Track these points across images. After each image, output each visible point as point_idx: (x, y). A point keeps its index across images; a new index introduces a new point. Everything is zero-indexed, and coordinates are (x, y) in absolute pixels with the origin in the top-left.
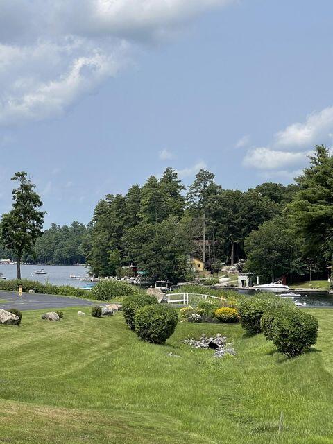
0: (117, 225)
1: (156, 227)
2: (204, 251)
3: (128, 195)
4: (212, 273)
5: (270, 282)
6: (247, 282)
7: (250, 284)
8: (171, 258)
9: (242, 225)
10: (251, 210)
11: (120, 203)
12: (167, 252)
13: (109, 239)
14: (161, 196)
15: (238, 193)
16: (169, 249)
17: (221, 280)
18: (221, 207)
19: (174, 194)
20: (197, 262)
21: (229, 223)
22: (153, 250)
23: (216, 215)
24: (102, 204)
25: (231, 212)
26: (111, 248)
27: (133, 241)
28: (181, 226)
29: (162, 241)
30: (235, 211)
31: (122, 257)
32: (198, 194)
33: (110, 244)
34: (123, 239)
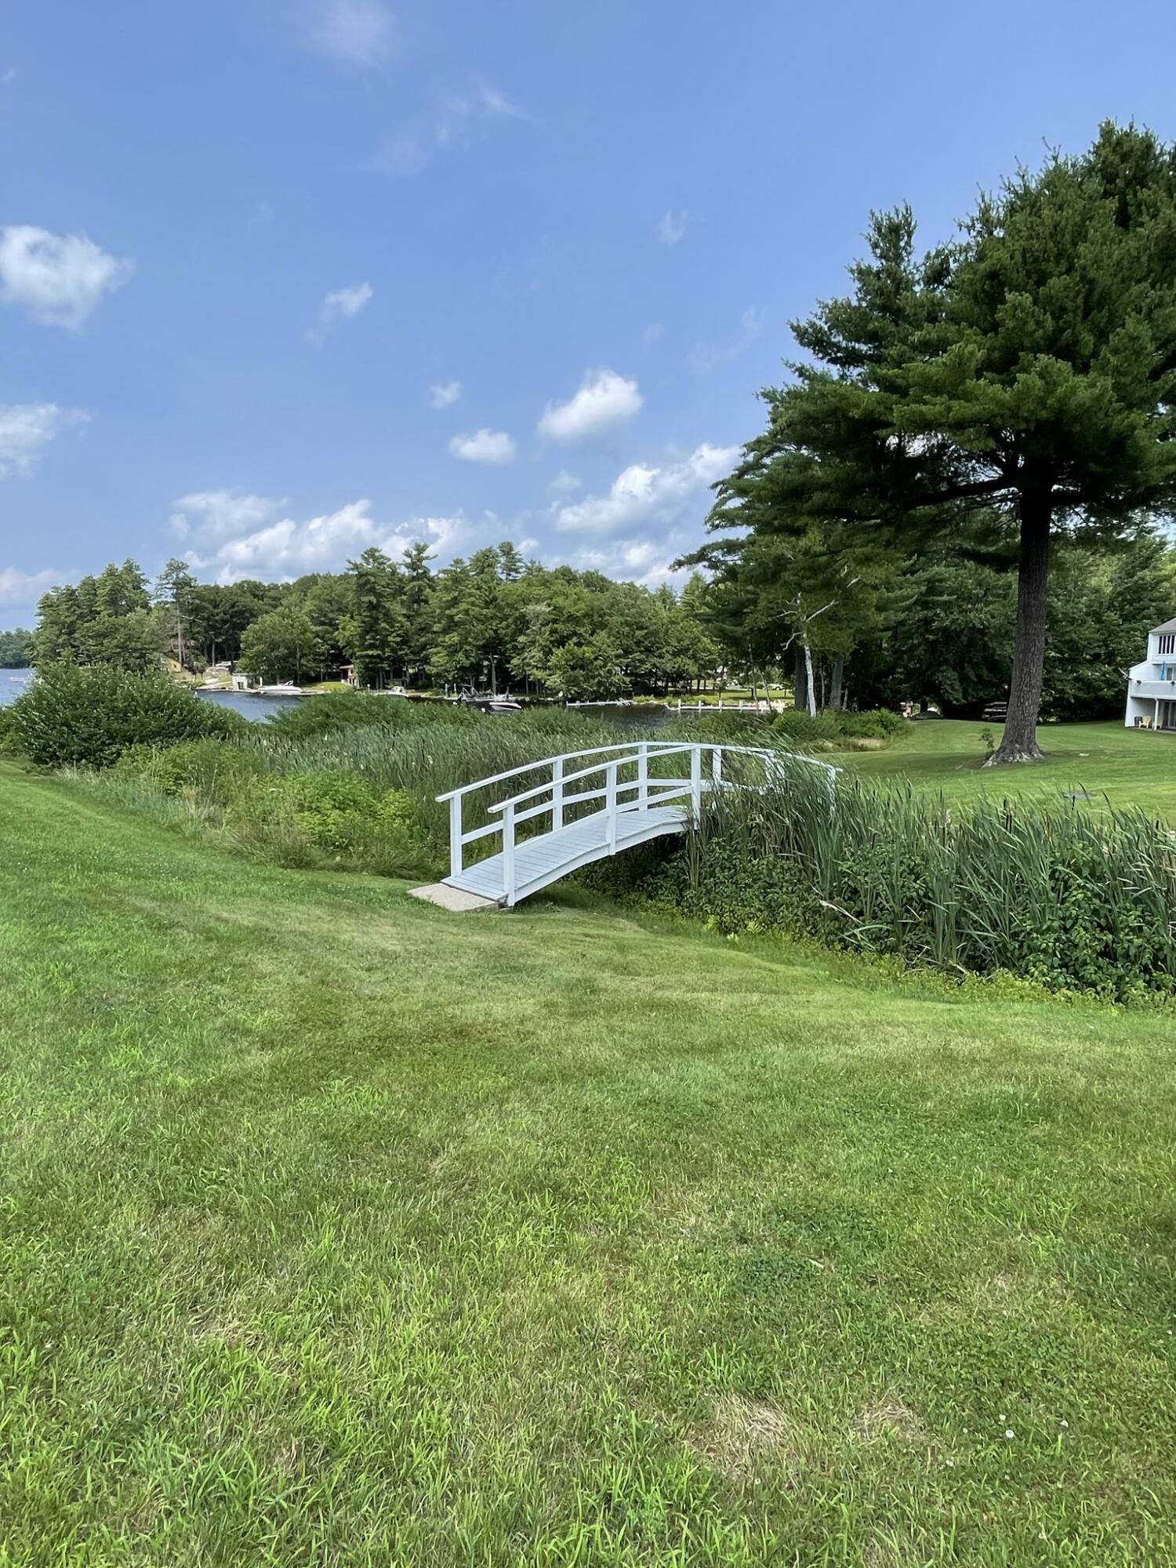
0: (68, 620)
1: (121, 619)
2: (178, 651)
3: (80, 587)
4: (194, 674)
5: (275, 683)
6: (245, 684)
7: (250, 686)
8: (142, 656)
9: (225, 622)
10: (233, 606)
11: (71, 595)
12: (135, 650)
13: (58, 636)
14: (123, 587)
15: (217, 587)
16: (139, 646)
17: (207, 682)
18: (197, 601)
19: (137, 587)
20: (173, 662)
21: (208, 619)
22: (117, 647)
23: (195, 610)
24: (47, 597)
25: (211, 607)
26: (63, 646)
27: (90, 637)
28: (152, 621)
29: (130, 638)
30: (216, 606)
31: (76, 656)
32: (170, 586)
33: (60, 641)
34: (76, 635)
